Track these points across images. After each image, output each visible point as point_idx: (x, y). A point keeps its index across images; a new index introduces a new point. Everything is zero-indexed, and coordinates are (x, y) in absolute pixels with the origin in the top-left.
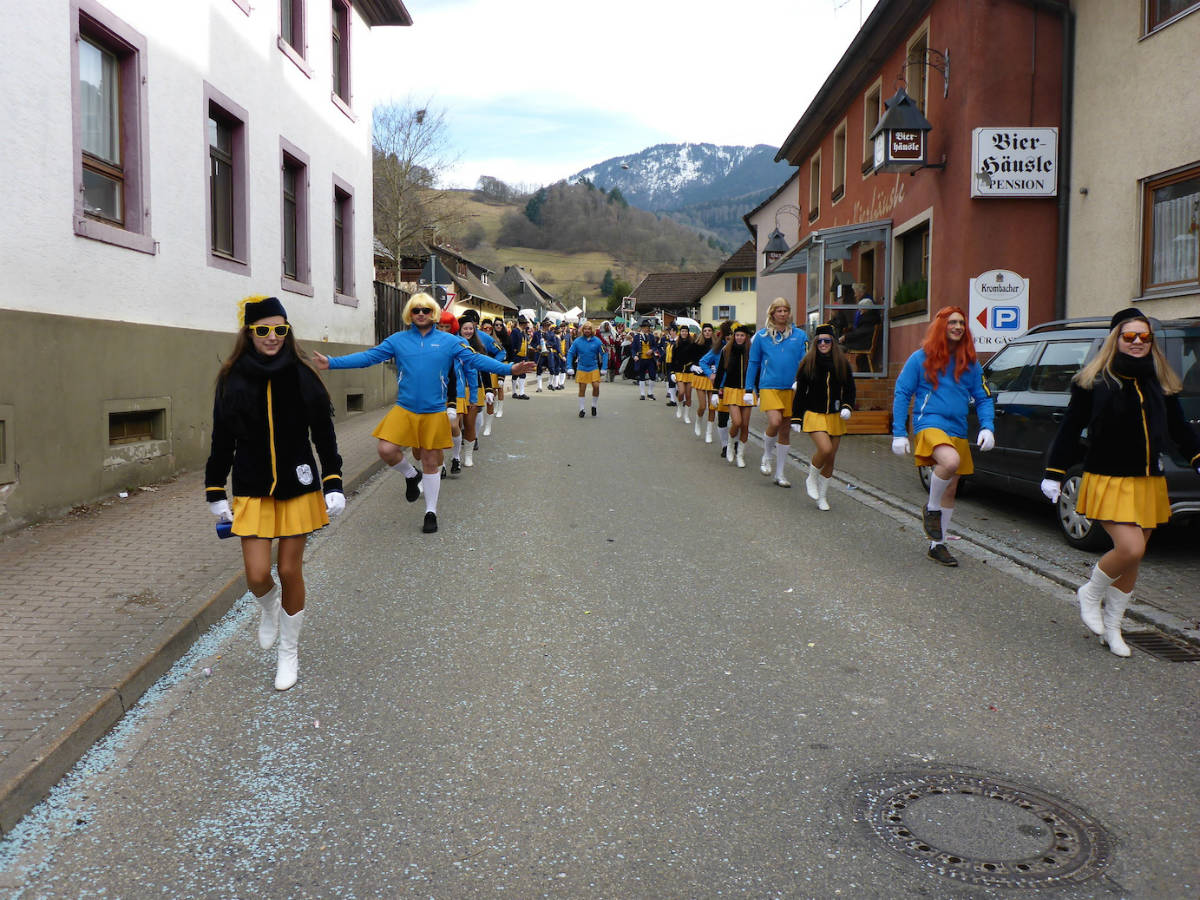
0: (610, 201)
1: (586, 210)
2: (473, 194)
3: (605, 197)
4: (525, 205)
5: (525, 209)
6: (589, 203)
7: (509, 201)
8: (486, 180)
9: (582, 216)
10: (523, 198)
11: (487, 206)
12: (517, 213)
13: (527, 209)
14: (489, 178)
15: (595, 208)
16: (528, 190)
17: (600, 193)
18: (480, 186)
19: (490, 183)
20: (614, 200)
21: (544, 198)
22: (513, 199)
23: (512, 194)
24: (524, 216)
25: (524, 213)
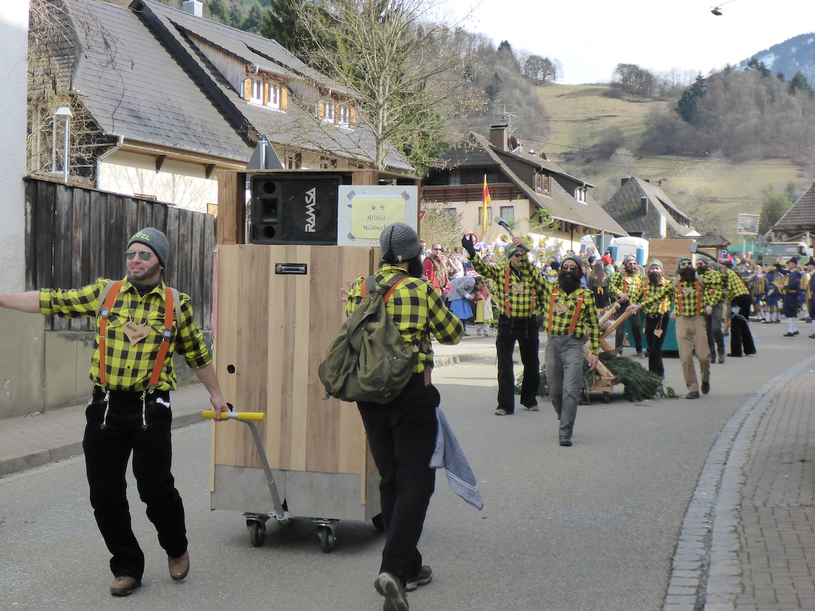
0: (791, 90)
1: (759, 103)
2: (607, 88)
3: (785, 85)
4: (677, 100)
5: (677, 105)
6: (764, 93)
7: (657, 95)
8: (625, 70)
9: (754, 112)
10: (674, 91)
11: (627, 103)
12: (667, 111)
13: (680, 103)
14: (630, 66)
15: (772, 101)
16: (682, 81)
17: (779, 80)
18: (618, 78)
19: (630, 73)
20: (796, 88)
21: (703, 89)
22: (662, 92)
23: (660, 85)
24: (676, 114)
25: (676, 110)
